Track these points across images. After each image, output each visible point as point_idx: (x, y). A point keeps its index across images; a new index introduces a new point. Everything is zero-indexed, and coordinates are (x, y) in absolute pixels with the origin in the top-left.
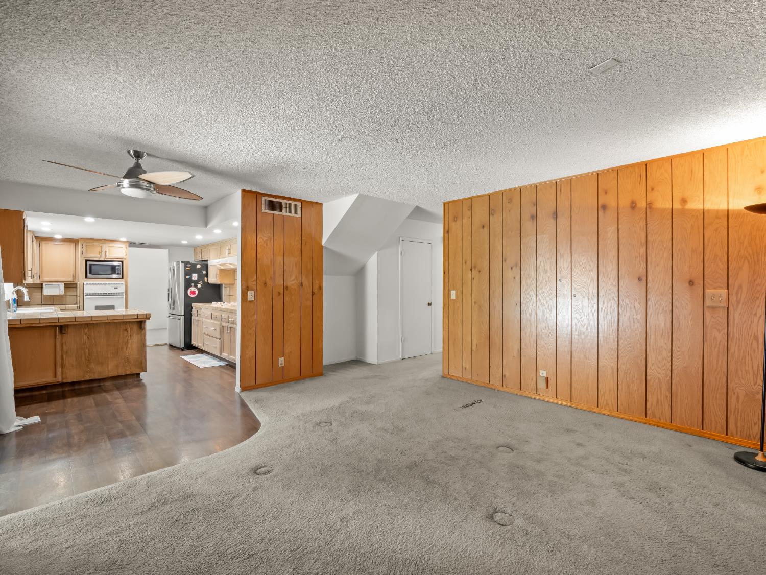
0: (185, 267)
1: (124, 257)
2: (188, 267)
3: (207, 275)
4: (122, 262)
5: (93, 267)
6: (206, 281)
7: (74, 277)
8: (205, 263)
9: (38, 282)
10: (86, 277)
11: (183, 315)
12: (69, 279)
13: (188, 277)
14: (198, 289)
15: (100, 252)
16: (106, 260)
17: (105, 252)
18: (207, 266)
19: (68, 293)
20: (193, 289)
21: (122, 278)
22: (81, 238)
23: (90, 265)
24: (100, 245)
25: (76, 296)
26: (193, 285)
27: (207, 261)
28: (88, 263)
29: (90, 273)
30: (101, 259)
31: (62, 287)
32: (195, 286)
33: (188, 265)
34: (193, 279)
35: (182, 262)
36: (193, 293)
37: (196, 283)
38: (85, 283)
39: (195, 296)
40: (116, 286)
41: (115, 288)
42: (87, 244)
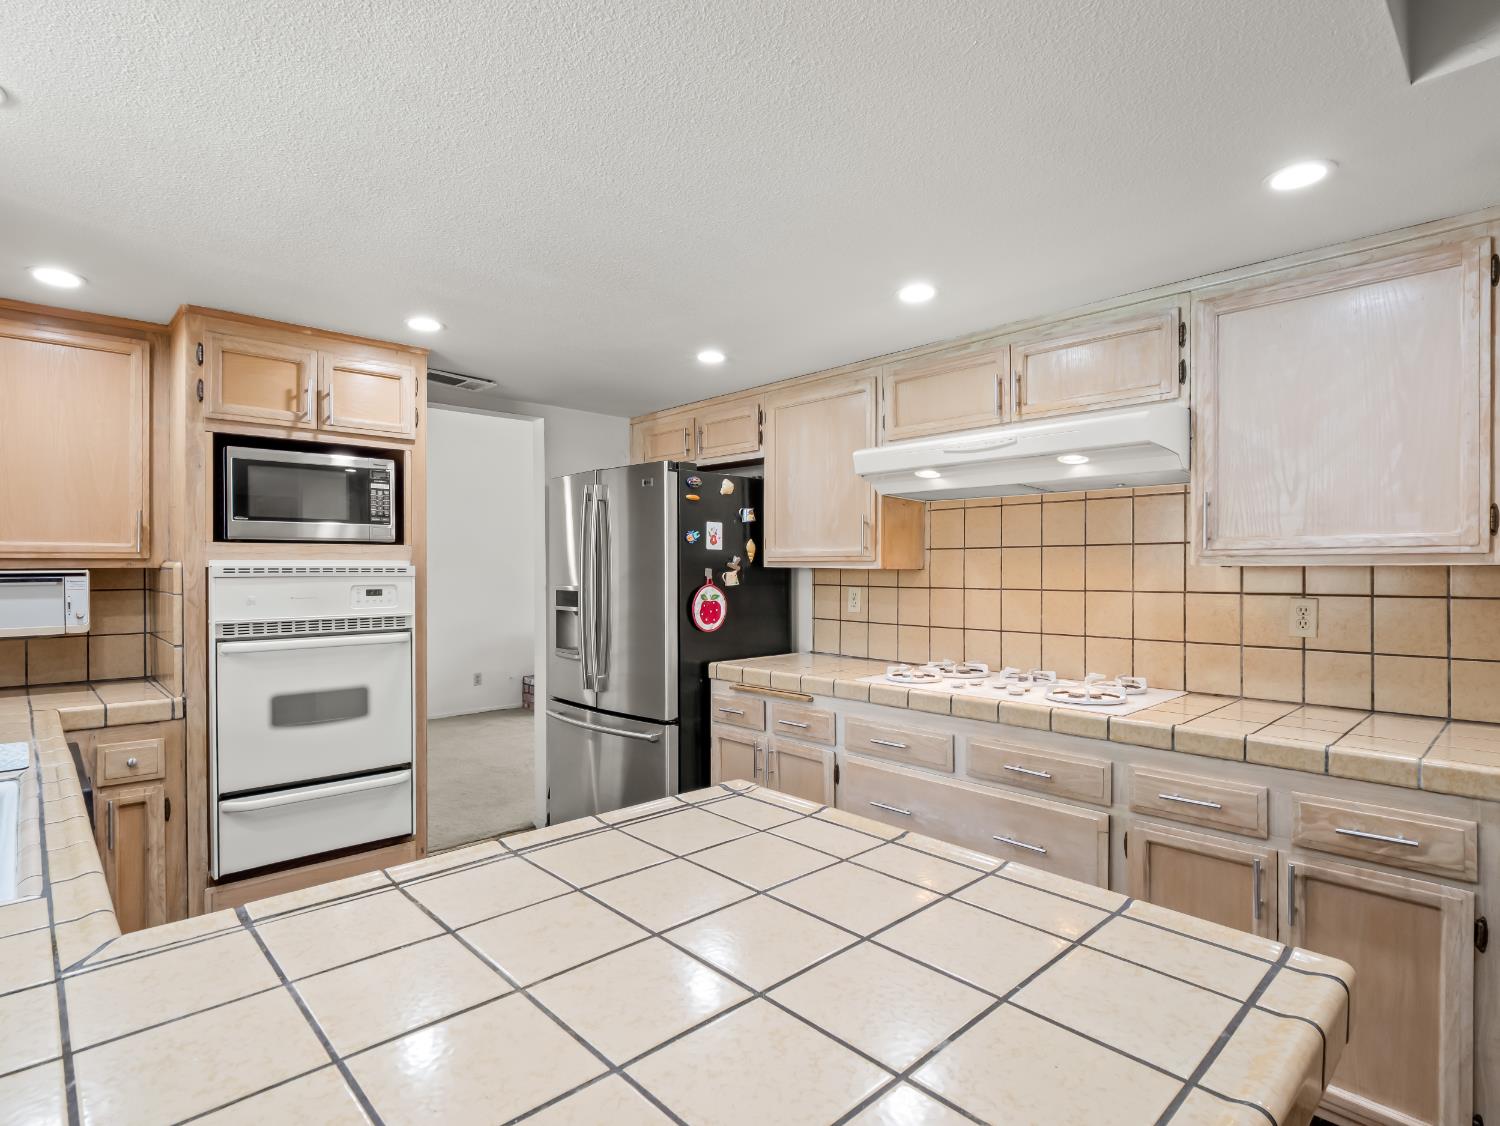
0: (683, 487)
1: (410, 432)
2: (692, 489)
3: (756, 531)
4: (397, 457)
5: (255, 476)
6: (751, 555)
7: (148, 536)
8: (752, 473)
10: (220, 534)
11: (676, 722)
12: (120, 546)
13: (692, 537)
14: (728, 592)
15: (294, 398)
16: (323, 439)
17: (320, 397)
18: (754, 493)
19: (110, 624)
20: (709, 593)
21: (400, 539)
22: (193, 311)
23: (241, 466)
24: (293, 352)
25: (152, 635)
26: (709, 573)
27: (759, 462)
28: (233, 453)
29: (242, 509)
30: (297, 436)
31: (79, 590)
32: (718, 583)
33: (695, 480)
34: (709, 546)
35: (674, 467)
36: (710, 611)
37: (720, 564)
38: (217, 566)
40: (374, 584)
41: (369, 593)
42: (228, 345)
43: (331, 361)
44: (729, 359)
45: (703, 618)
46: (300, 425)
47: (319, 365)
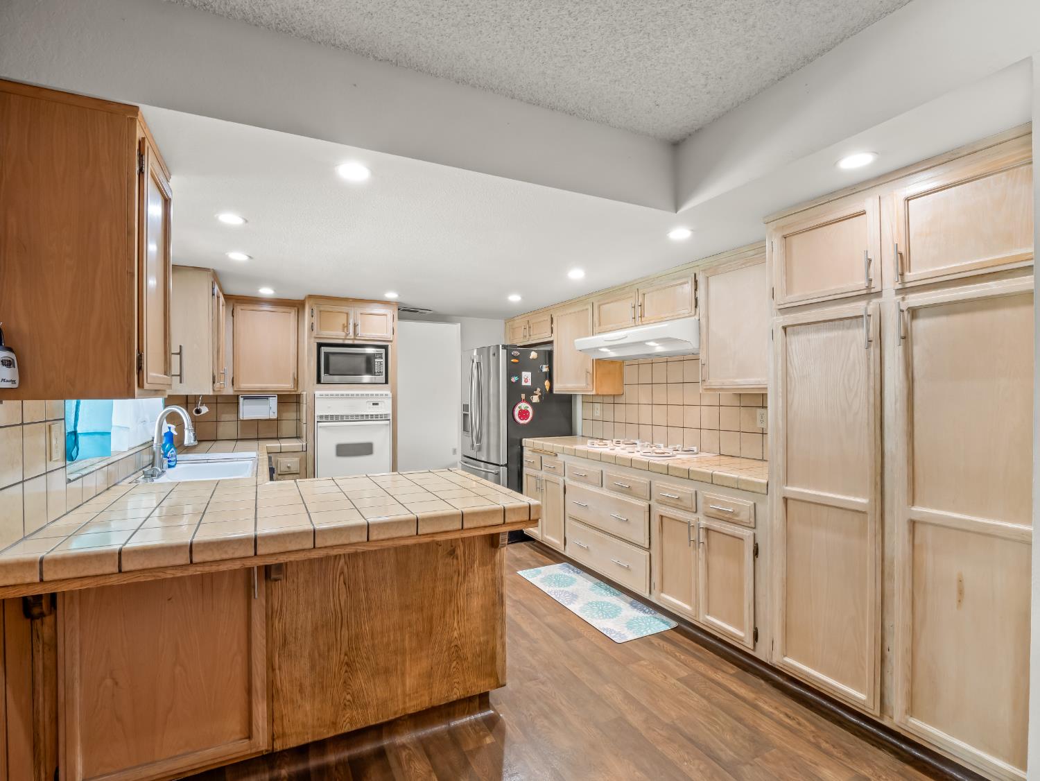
0: (509, 356)
1: (389, 336)
2: (514, 357)
3: (550, 376)
4: (386, 348)
5: (332, 358)
6: (548, 389)
7: (296, 382)
8: (547, 348)
9: (229, 391)
10: (319, 381)
11: (506, 465)
12: (287, 386)
13: (514, 379)
14: (533, 405)
15: (346, 327)
16: (356, 342)
17: (355, 326)
18: (550, 355)
19: (285, 415)
20: (523, 405)
21: (387, 382)
22: (310, 297)
23: (327, 355)
24: (344, 309)
25: (299, 420)
26: (523, 396)
27: (551, 342)
28: (324, 349)
29: (327, 371)
30: (347, 342)
31: (273, 402)
32: (528, 401)
33: (515, 353)
34: (524, 384)
35: (505, 347)
36: (524, 414)
37: (530, 392)
38: (317, 393)
39: (527, 421)
40: (375, 401)
41: (374, 404)
42: (322, 309)
43: (359, 311)
44: (523, 298)
45: (520, 418)
46: (348, 337)
47: (355, 313)
